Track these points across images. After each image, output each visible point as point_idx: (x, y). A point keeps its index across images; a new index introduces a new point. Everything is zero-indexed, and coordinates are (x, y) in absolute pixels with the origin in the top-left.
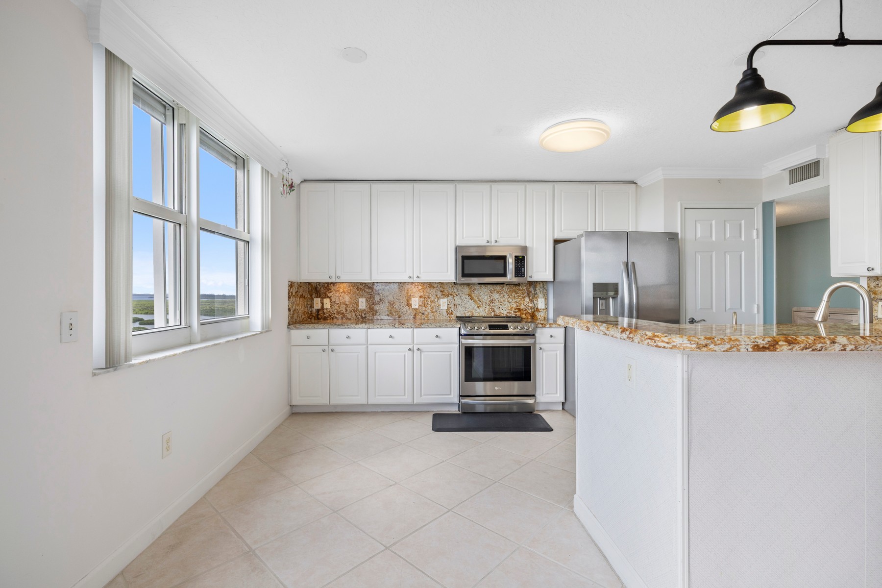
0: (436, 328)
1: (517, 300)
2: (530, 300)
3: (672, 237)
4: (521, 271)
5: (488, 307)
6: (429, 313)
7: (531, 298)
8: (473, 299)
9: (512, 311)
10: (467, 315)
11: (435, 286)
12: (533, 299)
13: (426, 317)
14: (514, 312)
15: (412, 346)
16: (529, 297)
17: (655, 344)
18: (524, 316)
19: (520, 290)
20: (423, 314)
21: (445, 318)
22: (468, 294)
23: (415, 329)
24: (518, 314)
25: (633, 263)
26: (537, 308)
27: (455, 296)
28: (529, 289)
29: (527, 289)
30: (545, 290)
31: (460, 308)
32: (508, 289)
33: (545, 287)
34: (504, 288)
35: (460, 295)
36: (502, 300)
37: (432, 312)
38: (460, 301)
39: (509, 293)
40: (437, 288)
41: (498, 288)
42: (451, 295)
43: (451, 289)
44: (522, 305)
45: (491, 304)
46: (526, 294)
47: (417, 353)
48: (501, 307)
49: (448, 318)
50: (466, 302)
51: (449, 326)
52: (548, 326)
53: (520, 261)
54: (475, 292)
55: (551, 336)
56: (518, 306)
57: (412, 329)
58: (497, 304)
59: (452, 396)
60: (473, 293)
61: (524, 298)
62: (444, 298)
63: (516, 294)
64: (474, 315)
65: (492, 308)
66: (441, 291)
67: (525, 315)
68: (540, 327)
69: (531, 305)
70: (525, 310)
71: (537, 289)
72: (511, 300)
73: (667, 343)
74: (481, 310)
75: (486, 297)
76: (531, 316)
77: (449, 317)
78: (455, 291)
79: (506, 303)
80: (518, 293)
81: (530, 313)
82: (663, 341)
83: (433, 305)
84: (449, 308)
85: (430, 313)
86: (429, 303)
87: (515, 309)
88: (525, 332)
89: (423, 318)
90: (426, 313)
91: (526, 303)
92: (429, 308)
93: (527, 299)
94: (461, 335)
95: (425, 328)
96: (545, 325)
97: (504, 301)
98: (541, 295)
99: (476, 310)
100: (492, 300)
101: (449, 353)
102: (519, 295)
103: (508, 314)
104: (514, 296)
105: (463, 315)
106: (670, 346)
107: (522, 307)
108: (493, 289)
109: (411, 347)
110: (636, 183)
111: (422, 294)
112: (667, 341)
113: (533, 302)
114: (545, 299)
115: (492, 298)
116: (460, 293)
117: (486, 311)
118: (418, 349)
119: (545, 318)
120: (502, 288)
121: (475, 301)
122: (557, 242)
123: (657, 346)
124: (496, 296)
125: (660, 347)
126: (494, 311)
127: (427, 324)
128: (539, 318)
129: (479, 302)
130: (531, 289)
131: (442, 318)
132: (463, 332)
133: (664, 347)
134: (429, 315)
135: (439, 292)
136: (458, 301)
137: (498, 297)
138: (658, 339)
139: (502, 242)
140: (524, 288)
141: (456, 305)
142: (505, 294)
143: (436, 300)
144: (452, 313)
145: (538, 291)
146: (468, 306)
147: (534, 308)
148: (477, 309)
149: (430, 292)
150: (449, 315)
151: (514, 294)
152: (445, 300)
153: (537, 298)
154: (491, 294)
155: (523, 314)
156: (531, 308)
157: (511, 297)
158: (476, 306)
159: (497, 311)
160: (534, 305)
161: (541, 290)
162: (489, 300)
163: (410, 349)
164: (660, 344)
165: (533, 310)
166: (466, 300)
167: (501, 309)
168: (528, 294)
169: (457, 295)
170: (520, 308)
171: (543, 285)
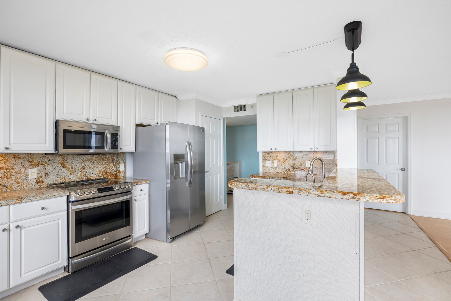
0: (41, 200)
1: (104, 166)
2: (114, 165)
3: (203, 129)
4: (116, 144)
5: (80, 173)
6: (13, 185)
7: (114, 164)
8: (66, 167)
9: (101, 174)
10: (59, 182)
11: (22, 156)
12: (116, 164)
13: (9, 189)
14: (102, 175)
15: (8, 224)
16: (113, 163)
17: (387, 201)
18: (109, 177)
19: (107, 158)
20: (4, 186)
21: (34, 187)
22: (61, 163)
23: (11, 206)
24: (105, 176)
25: (190, 142)
26: (119, 171)
27: (46, 165)
28: (113, 157)
29: (112, 157)
30: (124, 158)
31: (52, 176)
32: (97, 158)
33: (124, 155)
34: (94, 157)
35: (52, 164)
36: (92, 166)
37: (18, 183)
38: (51, 169)
39: (98, 161)
40: (25, 159)
41: (89, 157)
42: (42, 164)
43: (41, 159)
44: (108, 169)
45: (83, 171)
46: (111, 161)
47: (14, 233)
48: (92, 172)
49: (38, 187)
50: (58, 170)
51: (57, 196)
52: (139, 183)
53: (115, 137)
54: (68, 161)
55: (142, 190)
56: (105, 170)
57: (7, 206)
58: (88, 170)
59: (60, 261)
60: (65, 162)
61: (109, 164)
62: (33, 168)
63: (104, 161)
64: (67, 181)
65: (83, 173)
66: (30, 162)
67: (111, 176)
68: (135, 185)
69: (114, 169)
70: (111, 173)
71: (119, 157)
72: (99, 166)
73: (394, 200)
74: (74, 176)
75: (78, 165)
76: (115, 177)
77: (40, 186)
78: (47, 161)
79: (95, 168)
80: (105, 161)
81: (114, 175)
82: (392, 199)
83: (18, 176)
84: (39, 177)
85: (15, 184)
86: (13, 174)
87: (103, 173)
88: (127, 190)
89: (4, 190)
90: (9, 185)
91: (111, 168)
92: (14, 179)
93: (112, 165)
94: (70, 202)
95: (27, 202)
96: (138, 183)
97: (94, 167)
98: (121, 161)
99: (69, 177)
100: (84, 167)
101: (57, 222)
102: (106, 161)
103: (97, 177)
104: (102, 163)
105: (56, 182)
106: (395, 201)
107: (108, 170)
108: (84, 158)
109: (5, 226)
110: (176, 97)
111: (3, 165)
112: (394, 199)
113: (116, 167)
114: (124, 164)
115: (84, 165)
116: (52, 162)
117: (79, 176)
118: (18, 227)
119: (124, 177)
120: (93, 157)
121: (68, 169)
122: (138, 125)
123: (388, 203)
124: (87, 164)
125: (390, 203)
126: (85, 176)
127: (29, 198)
128: (120, 177)
129: (72, 170)
130: (115, 157)
131: (30, 188)
132: (73, 199)
133: (393, 203)
134: (14, 187)
135: (27, 162)
136: (49, 169)
137: (89, 164)
138: (389, 198)
139: (100, 121)
140: (109, 157)
141: (48, 174)
142: (95, 162)
143: (23, 170)
144: (42, 182)
145: (119, 159)
146: (60, 173)
147: (117, 171)
148: (70, 175)
149: (15, 163)
150: (39, 184)
151: (102, 161)
152: (35, 170)
153: (119, 164)
154: (83, 162)
155: (109, 176)
156: (115, 171)
157: (99, 163)
158: (69, 173)
159: (88, 176)
160: (117, 168)
161: (121, 157)
162: (81, 167)
163: (5, 230)
164: (390, 201)
165: (116, 172)
166: (58, 168)
167: (91, 174)
168: (112, 161)
169: (48, 164)
170: (106, 172)
171: (123, 154)
